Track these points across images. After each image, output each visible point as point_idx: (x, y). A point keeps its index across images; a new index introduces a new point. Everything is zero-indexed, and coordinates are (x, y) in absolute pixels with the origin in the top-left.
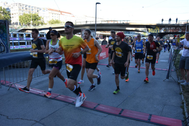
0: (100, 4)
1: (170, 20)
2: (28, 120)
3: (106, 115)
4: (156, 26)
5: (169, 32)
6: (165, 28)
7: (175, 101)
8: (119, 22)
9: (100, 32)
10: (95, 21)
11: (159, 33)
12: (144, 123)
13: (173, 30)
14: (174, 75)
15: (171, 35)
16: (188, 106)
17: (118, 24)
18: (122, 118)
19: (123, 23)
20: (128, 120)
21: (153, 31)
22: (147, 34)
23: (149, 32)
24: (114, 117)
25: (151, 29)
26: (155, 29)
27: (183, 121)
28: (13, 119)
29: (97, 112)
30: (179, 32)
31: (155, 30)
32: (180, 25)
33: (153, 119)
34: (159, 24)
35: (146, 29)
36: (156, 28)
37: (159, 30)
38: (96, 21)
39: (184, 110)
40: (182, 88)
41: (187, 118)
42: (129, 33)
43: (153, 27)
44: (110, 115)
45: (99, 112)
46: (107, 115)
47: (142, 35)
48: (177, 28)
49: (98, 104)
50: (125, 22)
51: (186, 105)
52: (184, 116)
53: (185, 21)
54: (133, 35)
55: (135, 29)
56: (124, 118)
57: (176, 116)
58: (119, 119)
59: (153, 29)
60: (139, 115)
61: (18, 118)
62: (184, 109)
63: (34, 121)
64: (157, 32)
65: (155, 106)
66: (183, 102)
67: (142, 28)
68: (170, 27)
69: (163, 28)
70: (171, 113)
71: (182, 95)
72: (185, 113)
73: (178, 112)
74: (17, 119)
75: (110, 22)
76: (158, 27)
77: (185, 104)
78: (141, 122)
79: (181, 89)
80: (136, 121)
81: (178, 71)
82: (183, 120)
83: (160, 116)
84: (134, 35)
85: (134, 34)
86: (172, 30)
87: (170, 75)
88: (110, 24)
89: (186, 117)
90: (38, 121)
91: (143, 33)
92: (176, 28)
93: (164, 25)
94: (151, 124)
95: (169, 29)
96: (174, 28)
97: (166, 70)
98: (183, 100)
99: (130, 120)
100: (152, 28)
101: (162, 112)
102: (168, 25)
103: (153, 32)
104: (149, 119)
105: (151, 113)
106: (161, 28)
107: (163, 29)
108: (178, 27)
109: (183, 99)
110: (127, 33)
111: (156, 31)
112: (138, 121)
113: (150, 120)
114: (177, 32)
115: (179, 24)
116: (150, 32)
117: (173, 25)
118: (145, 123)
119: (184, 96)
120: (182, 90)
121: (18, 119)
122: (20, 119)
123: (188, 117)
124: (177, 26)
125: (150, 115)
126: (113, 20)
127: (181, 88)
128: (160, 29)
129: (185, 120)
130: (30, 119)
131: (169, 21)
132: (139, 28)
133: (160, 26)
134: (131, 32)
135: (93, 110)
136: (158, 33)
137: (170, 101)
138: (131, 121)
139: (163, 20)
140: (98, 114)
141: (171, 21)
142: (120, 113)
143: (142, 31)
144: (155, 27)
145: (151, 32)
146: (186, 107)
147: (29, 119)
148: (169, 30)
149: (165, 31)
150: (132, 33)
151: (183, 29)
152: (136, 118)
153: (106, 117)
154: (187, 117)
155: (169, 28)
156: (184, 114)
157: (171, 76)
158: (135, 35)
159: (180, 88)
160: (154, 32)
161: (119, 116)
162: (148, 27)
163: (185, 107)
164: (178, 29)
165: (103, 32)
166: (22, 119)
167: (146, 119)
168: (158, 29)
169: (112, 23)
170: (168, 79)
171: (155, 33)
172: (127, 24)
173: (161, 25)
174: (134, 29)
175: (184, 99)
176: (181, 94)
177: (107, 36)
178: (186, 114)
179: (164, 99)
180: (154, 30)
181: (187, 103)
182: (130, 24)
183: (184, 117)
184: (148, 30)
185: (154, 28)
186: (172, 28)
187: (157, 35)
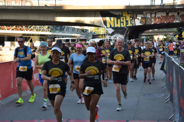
4: (123, 12)
5: (153, 23)
8: (35, 4)
11: (130, 28)
15: (157, 30)
17: (33, 8)
19: (46, 6)
21: (117, 23)
22: (102, 32)
23: (108, 25)
25: (112, 18)
26: (120, 19)
30: (174, 22)
31: (122, 21)
32: (177, 8)
34: (129, 6)
35: (101, 18)
36: (122, 16)
37: (131, 20)
42: (62, 30)
43: (118, 14)
47: (91, 32)
48: (170, 14)
50: (50, 4)
54: (70, 33)
59: (115, 19)
64: (127, 24)
67: (91, 16)
68: (154, 12)
69: (138, 15)
76: (128, 14)
84: (73, 35)
85: (74, 30)
86: (160, 20)
88: (11, 8)
91: (93, 28)
92: (167, 14)
93: (141, 8)
95: (152, 18)
96: (164, 14)
100: (114, 16)
102: (149, 8)
103: (116, 26)
106: (135, 16)
107: (139, 17)
108: (172, 12)
110: (56, 30)
111: (123, 22)
114: (171, 22)
115: (174, 5)
116: (111, 27)
117: (162, 8)
124: (169, 10)
128: (134, 18)
132: (85, 17)
134: (66, 27)
136: (128, 27)
143: (92, 24)
144: (121, 14)
145: (113, 26)
148: (153, 20)
149: (144, 21)
150: (68, 30)
151: (182, 16)
155: (153, 15)
158: (76, 35)
160: (119, 26)
162: (104, 13)
164: (173, 15)
168: (128, 19)
169: (18, 4)
171: (121, 28)
172: (55, 7)
173: (134, 8)
174: (73, 19)
177: (6, 39)
180: (119, 20)
182: (63, 8)
184: (105, 22)
185: (118, 17)
186: (159, 15)
187: (127, 32)
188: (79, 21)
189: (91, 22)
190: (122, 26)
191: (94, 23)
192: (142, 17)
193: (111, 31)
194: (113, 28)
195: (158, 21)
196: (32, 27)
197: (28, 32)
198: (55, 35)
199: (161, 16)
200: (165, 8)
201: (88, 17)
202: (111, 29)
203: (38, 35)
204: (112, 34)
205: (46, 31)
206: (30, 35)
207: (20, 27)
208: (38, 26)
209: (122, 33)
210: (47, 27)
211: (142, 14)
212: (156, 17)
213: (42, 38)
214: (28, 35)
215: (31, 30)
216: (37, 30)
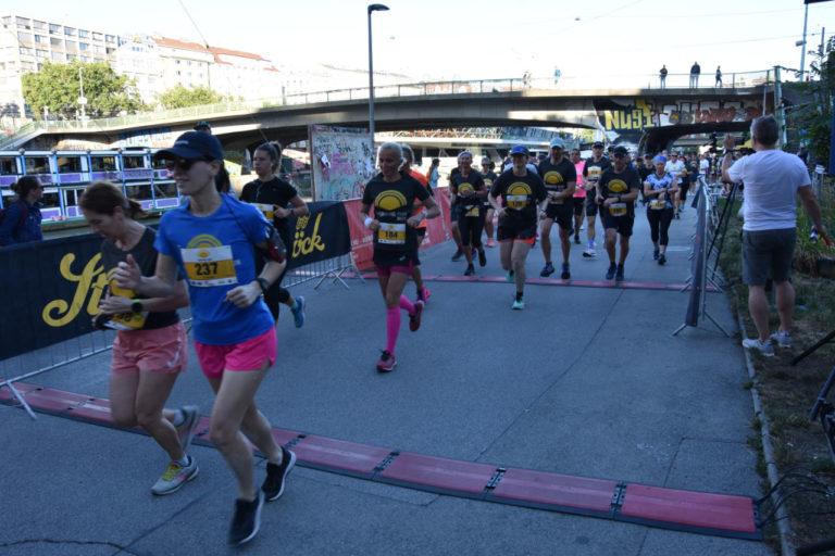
0: (387, 8)
1: (696, 70)
2: (79, 543)
3: (427, 498)
4: (638, 101)
5: (693, 122)
6: (674, 108)
7: (724, 419)
8: (476, 89)
9: (392, 133)
10: (368, 85)
11: (649, 130)
12: (596, 521)
13: (710, 116)
14: (717, 310)
15: (704, 135)
16: (776, 435)
17: (472, 97)
18: (500, 506)
19: (495, 91)
20: (525, 514)
21: (626, 122)
23: (609, 126)
24: (465, 504)
25: (616, 112)
26: (631, 113)
27: (757, 503)
28: (5, 545)
29: (389, 487)
30: (734, 120)
31: (635, 117)
32: (739, 94)
33: (633, 503)
34: (649, 90)
35: (595, 112)
36: (635, 108)
37: (652, 116)
38: (372, 88)
39: (761, 456)
40: (752, 360)
41: (775, 489)
42: (522, 135)
43: (626, 105)
44: (444, 497)
45: (398, 488)
46: (434, 496)
47: (578, 139)
48: (727, 106)
49: (393, 454)
50: (502, 87)
51: (772, 433)
52: (761, 480)
53: (757, 76)
54: (538, 141)
55: (550, 117)
56: (508, 507)
57: (731, 481)
58: (487, 511)
59: (623, 114)
60: (574, 490)
61: (33, 538)
62: (762, 449)
63: (109, 543)
64: (644, 123)
65: (640, 446)
66: (759, 421)
67: (576, 109)
68: (697, 101)
69: (666, 107)
70: (709, 473)
71: (754, 391)
72: (766, 469)
73: (737, 464)
74: (26, 541)
75: (438, 91)
76: (647, 104)
77: (765, 431)
78: (582, 519)
79: (750, 365)
80: (559, 515)
81: (735, 292)
82: (760, 497)
83: (664, 487)
84: (543, 143)
85: (544, 135)
86: (707, 116)
87: (701, 309)
88: (434, 98)
89: (770, 484)
90: (125, 544)
91: (581, 130)
92: (722, 105)
94: (624, 525)
95: (691, 112)
96: (716, 106)
97: (684, 287)
98: (759, 413)
99: (536, 514)
100: (619, 108)
101: (670, 469)
102: (687, 93)
103: (623, 127)
104: (615, 502)
105: (621, 478)
106: (659, 108)
107: (668, 110)
108: (730, 101)
109: (757, 409)
110: (512, 134)
111: (637, 120)
112: (569, 514)
113: (621, 506)
114: (727, 120)
115: (734, 89)
116: (613, 128)
117: (710, 93)
118: (600, 521)
119: (760, 394)
120: (752, 372)
121: (30, 544)
122: (42, 545)
123: (776, 482)
124: (724, 98)
125: (618, 486)
126: (452, 80)
127: (748, 360)
128: (657, 112)
129: (768, 497)
130: (87, 540)
131: (692, 78)
132: (565, 109)
133: (654, 99)
134: (530, 129)
135: (371, 480)
136: (646, 129)
137: (702, 421)
138: (539, 518)
139: (664, 73)
140: (394, 497)
141: (700, 76)
142: (487, 487)
143: (579, 122)
144: (633, 104)
145: (617, 127)
146: (772, 443)
147: (81, 540)
148: (694, 116)
149: (676, 118)
150: (533, 135)
151: (749, 110)
152: (560, 501)
153: (426, 506)
154: (773, 485)
155: (694, 108)
156: (762, 470)
157: (705, 313)
159: (745, 361)
160: (629, 127)
161: (483, 500)
162: (601, 103)
163: (765, 442)
164: (733, 109)
165: (407, 133)
166: (51, 542)
167: (604, 505)
168: (647, 114)
169: (446, 90)
170: (692, 325)
171: (633, 131)
172: (511, 93)
173: (657, 93)
174: (541, 115)
175: (761, 406)
176: (748, 387)
177: (424, 153)
178: (771, 469)
179: (677, 415)
180: (629, 116)
181: (772, 424)
182: (524, 95)
183: (761, 485)
184: (603, 120)
185: (627, 110)
186: (705, 107)
187: (644, 139)
188: (554, 117)
189: (577, 119)
190: (635, 127)
191: (581, 120)
192: (673, 111)
193: (613, 136)
194: (618, 131)
195: (703, 119)
196: (469, 131)
197: (462, 140)
198: (509, 145)
199: (708, 109)
200: (717, 93)
201: (571, 109)
202: (613, 132)
203: (479, 145)
204: (617, 141)
205: (493, 138)
206: (465, 145)
207: (448, 131)
208: (480, 129)
209: (634, 141)
210: (494, 129)
211: (673, 103)
212: (701, 109)
213: (488, 150)
214: (461, 145)
215: (468, 135)
216: (478, 136)
